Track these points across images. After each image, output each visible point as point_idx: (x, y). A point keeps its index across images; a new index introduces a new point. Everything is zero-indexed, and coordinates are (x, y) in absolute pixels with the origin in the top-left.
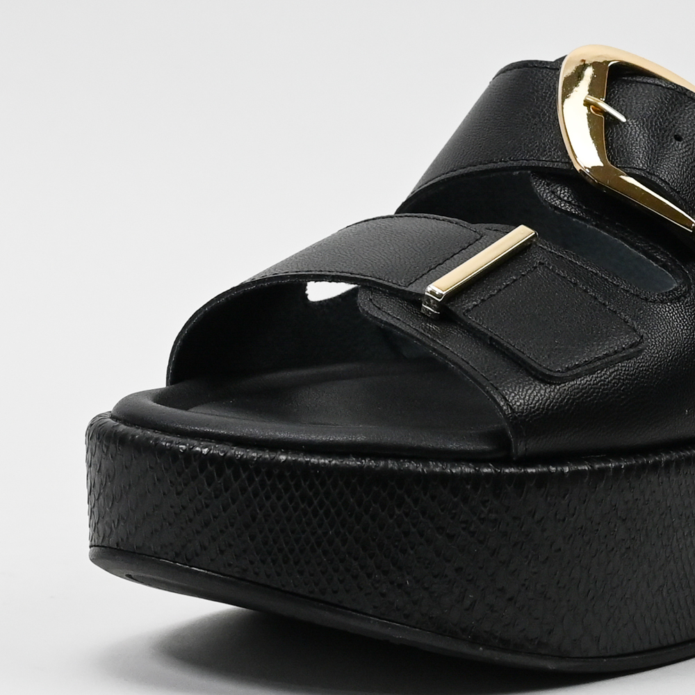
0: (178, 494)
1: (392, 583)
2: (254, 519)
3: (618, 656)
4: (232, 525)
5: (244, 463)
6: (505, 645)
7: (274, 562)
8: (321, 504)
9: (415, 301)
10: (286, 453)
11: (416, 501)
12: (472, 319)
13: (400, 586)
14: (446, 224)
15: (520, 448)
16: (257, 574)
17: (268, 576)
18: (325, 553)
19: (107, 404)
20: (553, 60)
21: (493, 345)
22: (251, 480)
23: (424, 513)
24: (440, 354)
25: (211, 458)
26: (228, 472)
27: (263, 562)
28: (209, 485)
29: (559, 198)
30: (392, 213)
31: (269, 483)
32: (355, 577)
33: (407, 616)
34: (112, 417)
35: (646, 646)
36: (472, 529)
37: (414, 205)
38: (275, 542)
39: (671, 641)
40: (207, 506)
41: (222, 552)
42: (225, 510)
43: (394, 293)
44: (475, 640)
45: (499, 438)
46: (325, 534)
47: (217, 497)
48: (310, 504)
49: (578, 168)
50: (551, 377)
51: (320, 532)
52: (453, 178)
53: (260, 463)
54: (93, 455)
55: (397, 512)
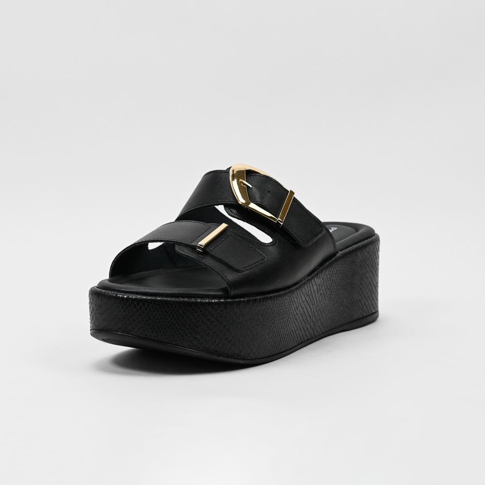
0: (124, 311)
1: (194, 337)
2: (150, 318)
3: (261, 358)
4: (142, 321)
5: (147, 300)
6: (228, 356)
7: (156, 332)
8: (171, 313)
9: (194, 248)
10: (159, 297)
11: (201, 311)
12: (213, 253)
13: (196, 338)
14: (199, 224)
15: (232, 293)
16: (151, 336)
17: (154, 337)
18: (173, 328)
19: (95, 284)
20: (225, 169)
21: (220, 261)
22: (148, 306)
23: (203, 315)
24: (205, 264)
25: (136, 299)
26: (141, 304)
27: (153, 332)
28: (135, 308)
29: (234, 213)
30: (174, 221)
31: (154, 307)
32: (182, 336)
33: (198, 348)
34: (97, 287)
35: (268, 355)
36: (218, 319)
37: (182, 218)
38: (157, 326)
39: (275, 353)
40: (134, 315)
41: (139, 329)
42: (140, 316)
43: (187, 246)
44: (219, 355)
45: (225, 290)
46: (173, 322)
47: (137, 312)
48: (168, 313)
49: (240, 203)
50: (239, 270)
51: (171, 322)
52: (197, 209)
53: (152, 300)
54: (93, 300)
55: (195, 315)
